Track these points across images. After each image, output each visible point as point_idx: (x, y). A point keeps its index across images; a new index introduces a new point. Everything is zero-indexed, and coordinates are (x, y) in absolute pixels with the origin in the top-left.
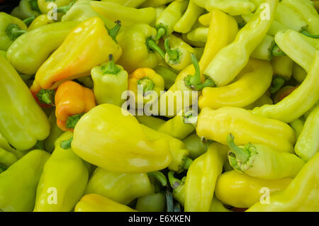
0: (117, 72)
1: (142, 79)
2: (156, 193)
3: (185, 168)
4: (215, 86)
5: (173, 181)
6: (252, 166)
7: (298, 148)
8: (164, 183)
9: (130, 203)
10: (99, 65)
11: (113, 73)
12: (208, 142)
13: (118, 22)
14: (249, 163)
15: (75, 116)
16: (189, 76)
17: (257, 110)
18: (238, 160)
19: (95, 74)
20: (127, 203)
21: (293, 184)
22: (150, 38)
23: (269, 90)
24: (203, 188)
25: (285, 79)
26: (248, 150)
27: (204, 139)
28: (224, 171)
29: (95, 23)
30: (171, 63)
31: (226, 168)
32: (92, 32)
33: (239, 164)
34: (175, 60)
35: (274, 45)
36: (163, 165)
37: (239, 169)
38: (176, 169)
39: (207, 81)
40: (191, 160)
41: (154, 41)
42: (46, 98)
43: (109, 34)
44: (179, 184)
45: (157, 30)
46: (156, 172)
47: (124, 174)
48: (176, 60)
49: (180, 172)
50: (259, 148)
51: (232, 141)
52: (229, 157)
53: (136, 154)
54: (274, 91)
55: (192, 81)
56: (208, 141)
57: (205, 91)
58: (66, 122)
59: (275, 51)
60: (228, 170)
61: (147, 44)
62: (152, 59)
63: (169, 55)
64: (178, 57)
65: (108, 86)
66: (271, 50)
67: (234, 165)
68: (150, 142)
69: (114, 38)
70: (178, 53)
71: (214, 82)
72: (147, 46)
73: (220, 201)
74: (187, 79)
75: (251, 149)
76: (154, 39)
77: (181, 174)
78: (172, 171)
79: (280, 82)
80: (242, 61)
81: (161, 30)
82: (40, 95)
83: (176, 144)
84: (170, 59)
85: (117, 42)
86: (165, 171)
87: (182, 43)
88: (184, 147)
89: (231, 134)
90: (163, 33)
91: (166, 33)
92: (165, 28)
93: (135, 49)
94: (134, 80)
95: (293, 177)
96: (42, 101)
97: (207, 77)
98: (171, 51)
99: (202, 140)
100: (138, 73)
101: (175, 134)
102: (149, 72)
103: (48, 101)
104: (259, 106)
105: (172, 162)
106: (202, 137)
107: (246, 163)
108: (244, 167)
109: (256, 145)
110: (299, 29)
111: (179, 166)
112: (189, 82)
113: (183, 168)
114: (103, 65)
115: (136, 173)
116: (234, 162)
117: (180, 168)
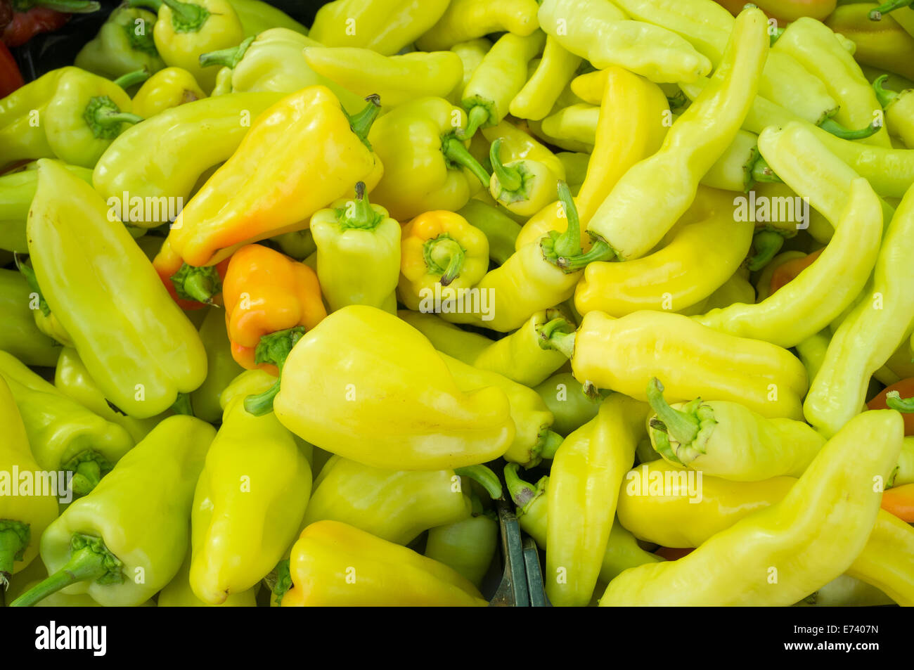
0: (374, 224)
1: (435, 239)
2: (474, 515)
3: (546, 455)
4: (614, 258)
5: (517, 487)
6: (704, 453)
7: (813, 407)
8: (496, 492)
9: (413, 542)
10: (328, 206)
11: (364, 227)
12: (600, 394)
13: (374, 99)
14: (697, 445)
15: (276, 335)
16: (553, 235)
17: (715, 316)
18: (672, 439)
19: (321, 229)
20: (408, 541)
21: (798, 489)
22: (452, 134)
23: (746, 263)
24: (589, 502)
25: (784, 236)
26: (696, 416)
27: (591, 387)
28: (637, 464)
29: (315, 102)
30: (506, 199)
31: (642, 455)
32: (312, 126)
33: (674, 446)
34: (515, 192)
35: (757, 158)
36: (492, 450)
37: (675, 458)
38: (522, 457)
39: (596, 248)
40: (558, 437)
41: (461, 142)
42: (195, 287)
43: (352, 128)
44: (532, 494)
45: (468, 111)
46: (476, 466)
47: (401, 474)
48: (518, 192)
49: (533, 464)
50: (720, 410)
51: (659, 396)
52: (651, 431)
53: (432, 425)
54: (757, 265)
55: (560, 247)
56: (601, 390)
57: (593, 270)
58: (255, 348)
59: (760, 172)
60: (647, 461)
61: (445, 151)
62: (456, 187)
63: (501, 179)
64: (523, 184)
65: (355, 260)
66: (750, 170)
67: (663, 449)
68: (466, 396)
69: (363, 138)
70: (522, 176)
71: (612, 250)
72: (445, 154)
73: (630, 533)
74: (548, 243)
75: (703, 412)
76: (460, 137)
77: (536, 471)
78: (515, 463)
79: (773, 242)
80: (680, 196)
81: (478, 113)
82: (180, 280)
83: (523, 398)
84: (504, 189)
85: (368, 146)
86: (498, 466)
87: (531, 144)
88: (541, 406)
89: (656, 381)
90: (483, 120)
91: (488, 120)
92: (487, 107)
93: (416, 163)
94: (415, 243)
95: (797, 476)
96: (184, 293)
97: (595, 238)
98: (505, 170)
99: (585, 389)
100: (424, 224)
101: (520, 373)
102: (453, 222)
103: (202, 295)
104: (722, 307)
105: (516, 443)
106: (587, 383)
107: (690, 444)
108: (686, 454)
109: (713, 404)
110: (817, 115)
111: (531, 451)
112: (553, 249)
113: (539, 456)
114: (338, 206)
115: (428, 469)
116: (663, 442)
117: (534, 456)
